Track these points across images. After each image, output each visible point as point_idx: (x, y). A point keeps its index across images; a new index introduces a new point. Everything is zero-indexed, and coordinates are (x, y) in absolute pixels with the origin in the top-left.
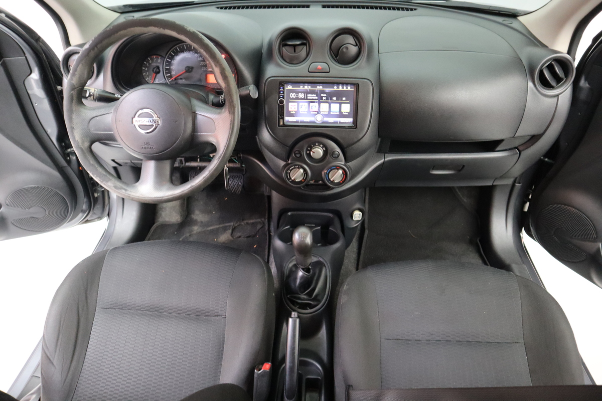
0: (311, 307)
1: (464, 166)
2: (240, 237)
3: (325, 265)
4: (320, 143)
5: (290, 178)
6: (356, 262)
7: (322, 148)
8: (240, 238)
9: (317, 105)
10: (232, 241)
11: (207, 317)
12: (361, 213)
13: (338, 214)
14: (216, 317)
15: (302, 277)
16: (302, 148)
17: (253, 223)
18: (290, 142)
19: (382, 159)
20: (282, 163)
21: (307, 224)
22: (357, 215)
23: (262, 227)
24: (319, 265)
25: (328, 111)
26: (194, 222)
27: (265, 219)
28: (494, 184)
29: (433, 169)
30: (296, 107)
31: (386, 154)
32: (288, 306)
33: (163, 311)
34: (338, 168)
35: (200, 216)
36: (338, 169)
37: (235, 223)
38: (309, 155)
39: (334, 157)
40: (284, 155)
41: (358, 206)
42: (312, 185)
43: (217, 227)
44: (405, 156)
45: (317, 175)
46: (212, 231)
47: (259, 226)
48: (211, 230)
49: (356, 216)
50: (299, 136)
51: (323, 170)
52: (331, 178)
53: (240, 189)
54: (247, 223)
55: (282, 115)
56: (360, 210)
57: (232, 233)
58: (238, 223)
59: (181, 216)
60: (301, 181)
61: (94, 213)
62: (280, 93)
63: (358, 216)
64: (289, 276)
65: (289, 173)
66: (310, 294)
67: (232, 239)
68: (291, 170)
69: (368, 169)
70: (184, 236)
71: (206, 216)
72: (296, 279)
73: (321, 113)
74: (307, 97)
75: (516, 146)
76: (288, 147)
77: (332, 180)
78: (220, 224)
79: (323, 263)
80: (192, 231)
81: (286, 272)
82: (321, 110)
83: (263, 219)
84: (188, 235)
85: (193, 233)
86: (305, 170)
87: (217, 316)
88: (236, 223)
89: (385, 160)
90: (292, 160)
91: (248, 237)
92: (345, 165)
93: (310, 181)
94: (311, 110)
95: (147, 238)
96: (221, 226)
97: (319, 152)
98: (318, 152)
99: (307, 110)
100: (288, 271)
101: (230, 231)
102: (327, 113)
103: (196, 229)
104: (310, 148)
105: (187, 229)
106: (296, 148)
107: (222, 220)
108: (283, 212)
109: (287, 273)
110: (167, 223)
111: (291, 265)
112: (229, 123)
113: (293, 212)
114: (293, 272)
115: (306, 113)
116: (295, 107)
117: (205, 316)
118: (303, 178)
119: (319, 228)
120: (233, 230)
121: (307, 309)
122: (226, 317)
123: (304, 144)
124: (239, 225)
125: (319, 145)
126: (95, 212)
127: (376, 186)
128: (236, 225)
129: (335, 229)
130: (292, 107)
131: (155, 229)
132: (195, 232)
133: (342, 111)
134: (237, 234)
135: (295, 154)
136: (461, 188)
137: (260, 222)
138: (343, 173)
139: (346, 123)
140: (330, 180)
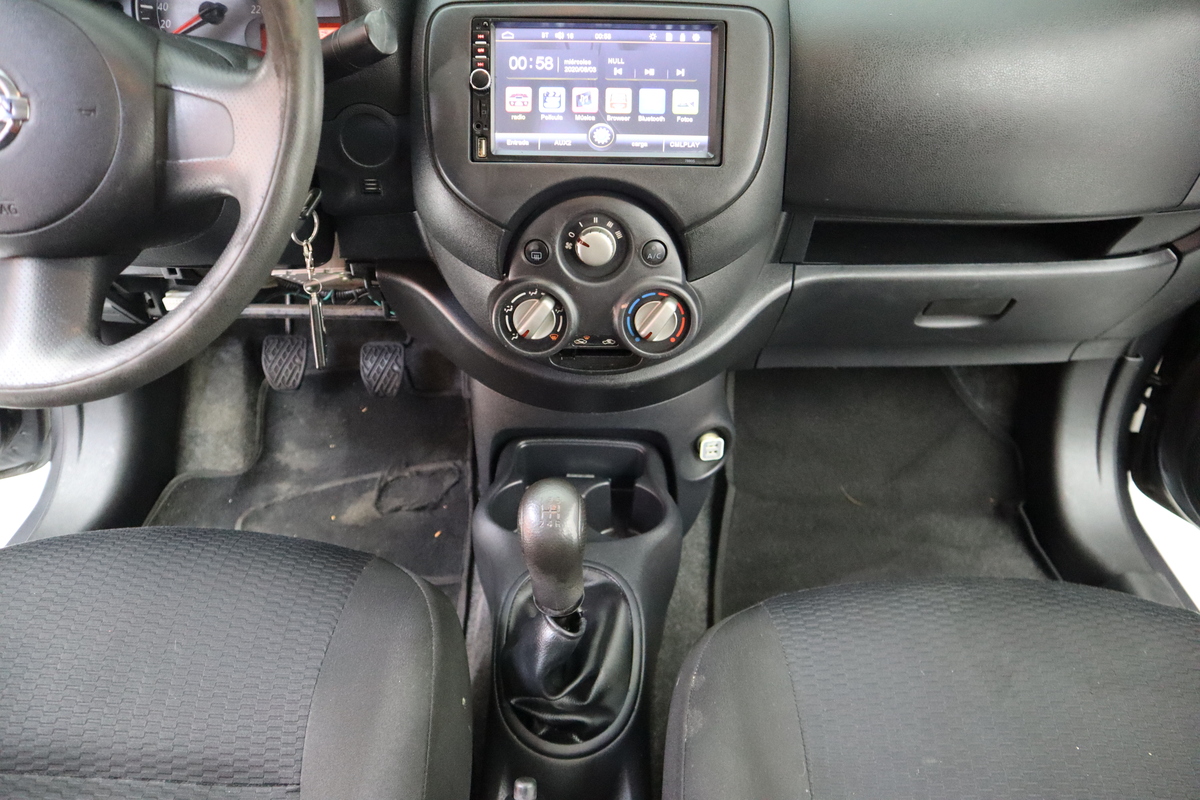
0: (587, 733)
1: (1012, 302)
2: (397, 509)
3: (624, 597)
4: (606, 215)
5: (515, 331)
6: (706, 573)
7: (613, 231)
8: (400, 513)
9: (594, 92)
10: (375, 521)
11: (236, 790)
12: (722, 441)
13: (659, 443)
14: (269, 789)
15: (554, 645)
16: (550, 234)
17: (433, 473)
18: (509, 210)
19: (787, 281)
20: (488, 284)
21: (571, 473)
22: (712, 448)
23: (457, 483)
24: (606, 596)
25: (629, 110)
26: (282, 473)
27: (465, 462)
28: (1074, 358)
29: (925, 312)
30: (529, 99)
31: (798, 267)
32: (515, 732)
33: (92, 769)
34: (662, 294)
35: (297, 455)
36: (662, 299)
37: (386, 473)
38: (571, 256)
39: (649, 261)
40: (491, 254)
41: (714, 420)
42: (582, 351)
43: (340, 483)
44: (851, 270)
45: (598, 318)
46: (325, 495)
47: (449, 481)
48: (322, 492)
49: (708, 448)
50: (537, 190)
51: (615, 302)
52: (643, 326)
53: (396, 382)
54: (419, 473)
55: (481, 124)
56: (720, 432)
57: (379, 497)
58: (396, 474)
59: (246, 455)
60: (548, 337)
61: (14, 451)
62: (474, 52)
63: (715, 448)
64: (514, 637)
65: (511, 315)
66: (581, 692)
67: (378, 515)
68: (516, 305)
69: (748, 307)
70: (252, 509)
71: (313, 456)
72: (533, 649)
73: (609, 118)
74: (562, 66)
75: (1170, 240)
76: (502, 227)
77: (643, 333)
78: (346, 476)
79: (620, 590)
80: (275, 495)
81: (509, 618)
82: (608, 109)
83: (459, 463)
84: (262, 505)
85: (275, 500)
86: (559, 304)
87: (272, 785)
88: (390, 473)
89: (796, 282)
90: (518, 273)
91: (418, 510)
92: (683, 286)
93: (575, 338)
94: (575, 109)
95: (151, 516)
96: (350, 480)
97: (601, 246)
98: (599, 244)
99: (563, 109)
100: (513, 615)
101: (373, 494)
102: (627, 119)
103: (284, 489)
104: (574, 232)
105: (260, 491)
106: (531, 232)
107: (354, 465)
108: (504, 441)
109: (512, 624)
110: (206, 476)
111: (522, 598)
112: (278, 113)
113: (534, 441)
114: (526, 622)
115: (561, 118)
116: (524, 99)
117: (230, 785)
118: (555, 331)
119: (607, 483)
120: (382, 492)
121: (572, 742)
122: (298, 791)
123: (554, 220)
124: (398, 478)
125: (602, 224)
126: (16, 448)
127: (762, 364)
128: (390, 478)
129: (651, 485)
130: (513, 100)
131: (175, 492)
132: (281, 498)
133: (676, 110)
134: (392, 502)
135: (528, 254)
136: (970, 371)
137: (450, 469)
138: (678, 311)
139: (686, 149)
140: (637, 334)
